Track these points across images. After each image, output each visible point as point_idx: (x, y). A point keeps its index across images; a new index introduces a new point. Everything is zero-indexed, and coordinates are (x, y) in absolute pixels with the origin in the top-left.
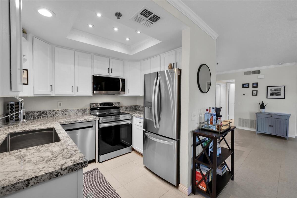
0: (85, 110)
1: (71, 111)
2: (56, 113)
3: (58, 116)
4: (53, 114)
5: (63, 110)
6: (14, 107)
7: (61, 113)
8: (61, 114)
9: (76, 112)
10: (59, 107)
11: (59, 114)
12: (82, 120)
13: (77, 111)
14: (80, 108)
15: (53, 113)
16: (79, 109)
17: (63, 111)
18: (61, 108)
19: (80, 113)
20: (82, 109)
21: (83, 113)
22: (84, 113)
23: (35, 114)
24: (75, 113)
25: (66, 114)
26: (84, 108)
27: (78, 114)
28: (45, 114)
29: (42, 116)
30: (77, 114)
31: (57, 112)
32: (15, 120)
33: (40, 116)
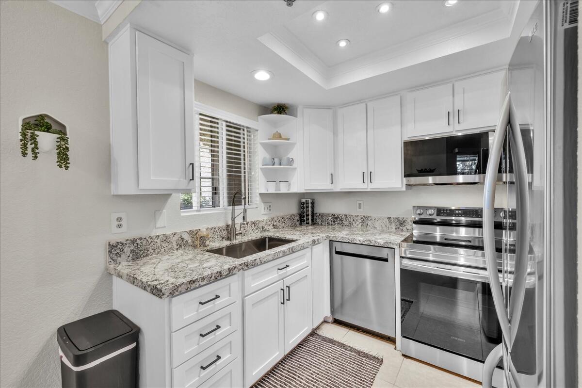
0: (404, 222)
1: (376, 221)
2: (354, 221)
3: (356, 225)
4: (350, 222)
5: (364, 216)
6: (305, 205)
7: (360, 221)
8: (361, 224)
9: (385, 222)
10: (358, 210)
11: (357, 223)
12: (361, 239)
13: (388, 222)
14: (392, 217)
15: (349, 219)
16: (390, 217)
17: (364, 218)
18: (361, 213)
19: (394, 227)
20: (398, 219)
21: (399, 228)
22: (401, 228)
23: (330, 218)
24: (384, 226)
25: (367, 225)
26: (401, 217)
27: (389, 228)
28: (340, 220)
29: (336, 222)
30: (387, 227)
31: (355, 219)
32: (307, 223)
33: (334, 222)
